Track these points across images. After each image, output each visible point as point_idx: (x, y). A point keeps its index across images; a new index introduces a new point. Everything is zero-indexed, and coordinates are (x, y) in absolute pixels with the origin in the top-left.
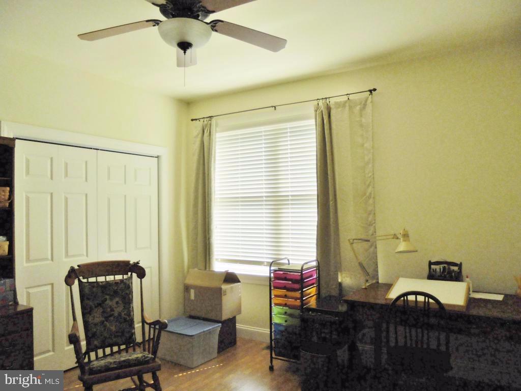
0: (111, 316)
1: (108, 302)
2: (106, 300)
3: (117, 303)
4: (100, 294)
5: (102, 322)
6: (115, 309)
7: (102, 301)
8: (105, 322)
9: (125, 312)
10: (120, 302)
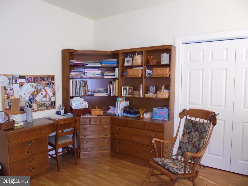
0: (191, 141)
1: (192, 133)
2: (192, 131)
3: (196, 135)
4: (191, 127)
5: (186, 143)
6: (194, 138)
7: (190, 131)
8: (187, 144)
9: (198, 143)
10: (198, 135)
